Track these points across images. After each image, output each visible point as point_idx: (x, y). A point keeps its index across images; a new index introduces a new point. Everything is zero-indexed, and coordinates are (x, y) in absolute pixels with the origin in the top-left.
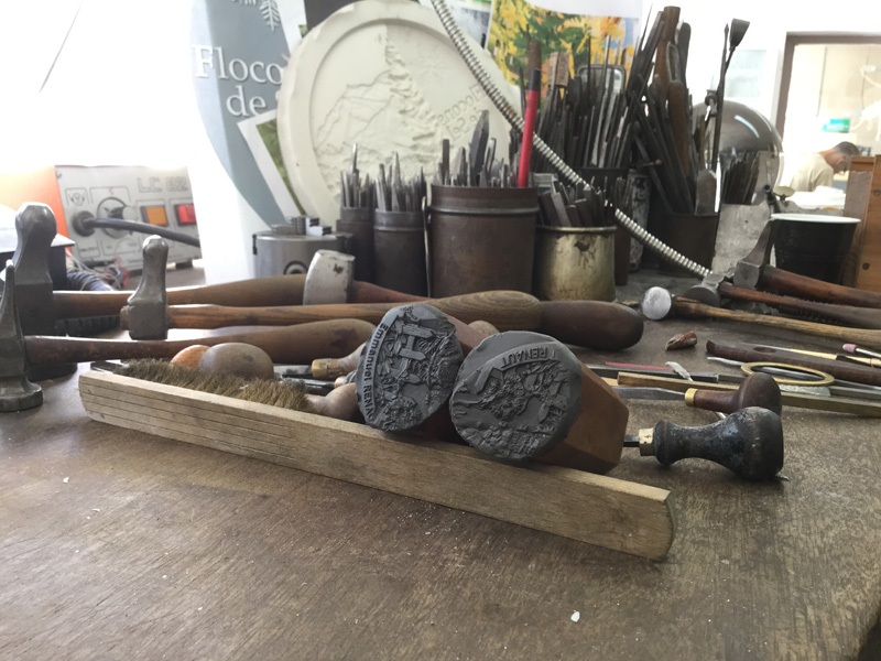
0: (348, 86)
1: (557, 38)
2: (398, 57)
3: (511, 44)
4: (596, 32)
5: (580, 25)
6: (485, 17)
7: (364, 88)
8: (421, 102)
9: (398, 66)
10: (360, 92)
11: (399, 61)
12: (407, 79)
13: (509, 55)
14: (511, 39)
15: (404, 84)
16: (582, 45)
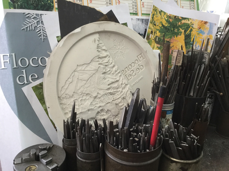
0: (77, 65)
1: (178, 27)
2: (104, 48)
3: (158, 32)
4: (196, 26)
5: (189, 22)
6: (147, 21)
7: (85, 66)
8: (114, 66)
9: (104, 52)
10: (83, 68)
11: (104, 50)
12: (107, 58)
13: (156, 36)
14: (158, 30)
15: (106, 60)
16: (189, 31)
